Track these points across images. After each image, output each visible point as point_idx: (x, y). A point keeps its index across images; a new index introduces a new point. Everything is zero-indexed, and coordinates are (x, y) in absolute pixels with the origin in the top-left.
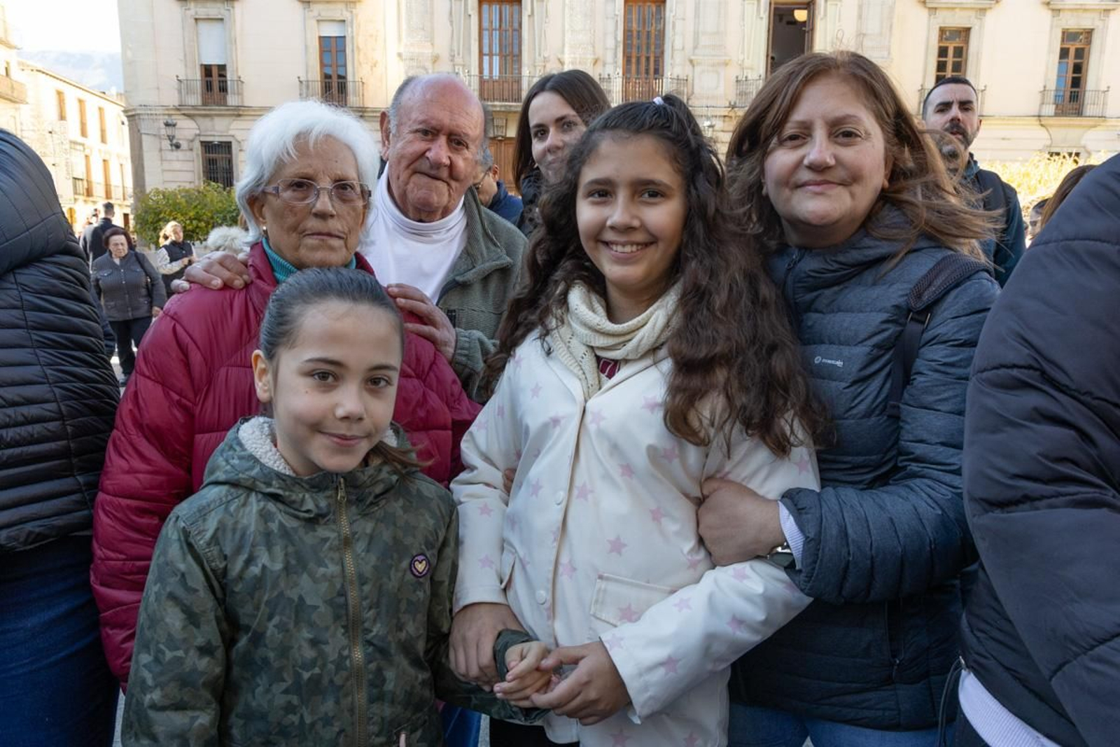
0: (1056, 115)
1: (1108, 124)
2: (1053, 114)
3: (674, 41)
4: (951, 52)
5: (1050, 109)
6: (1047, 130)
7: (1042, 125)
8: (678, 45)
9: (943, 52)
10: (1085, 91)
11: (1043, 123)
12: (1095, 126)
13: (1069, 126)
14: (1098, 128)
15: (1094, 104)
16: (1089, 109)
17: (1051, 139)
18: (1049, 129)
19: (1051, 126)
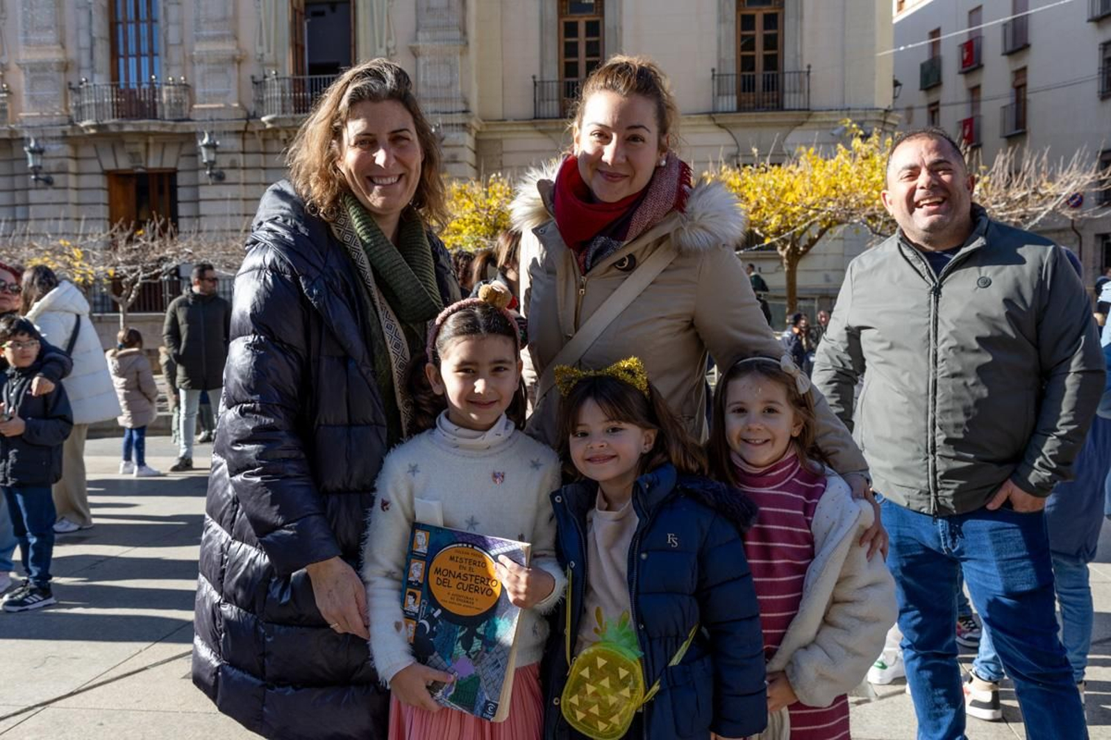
0: (741, 108)
1: (818, 120)
2: (735, 108)
3: (167, 32)
4: (582, 29)
5: (730, 102)
6: (730, 132)
7: (720, 126)
8: (173, 36)
9: (570, 29)
10: (783, 73)
11: (718, 122)
12: (801, 124)
13: (759, 125)
14: (805, 127)
15: (795, 92)
16: (790, 100)
17: (737, 145)
18: (732, 131)
19: (735, 126)
